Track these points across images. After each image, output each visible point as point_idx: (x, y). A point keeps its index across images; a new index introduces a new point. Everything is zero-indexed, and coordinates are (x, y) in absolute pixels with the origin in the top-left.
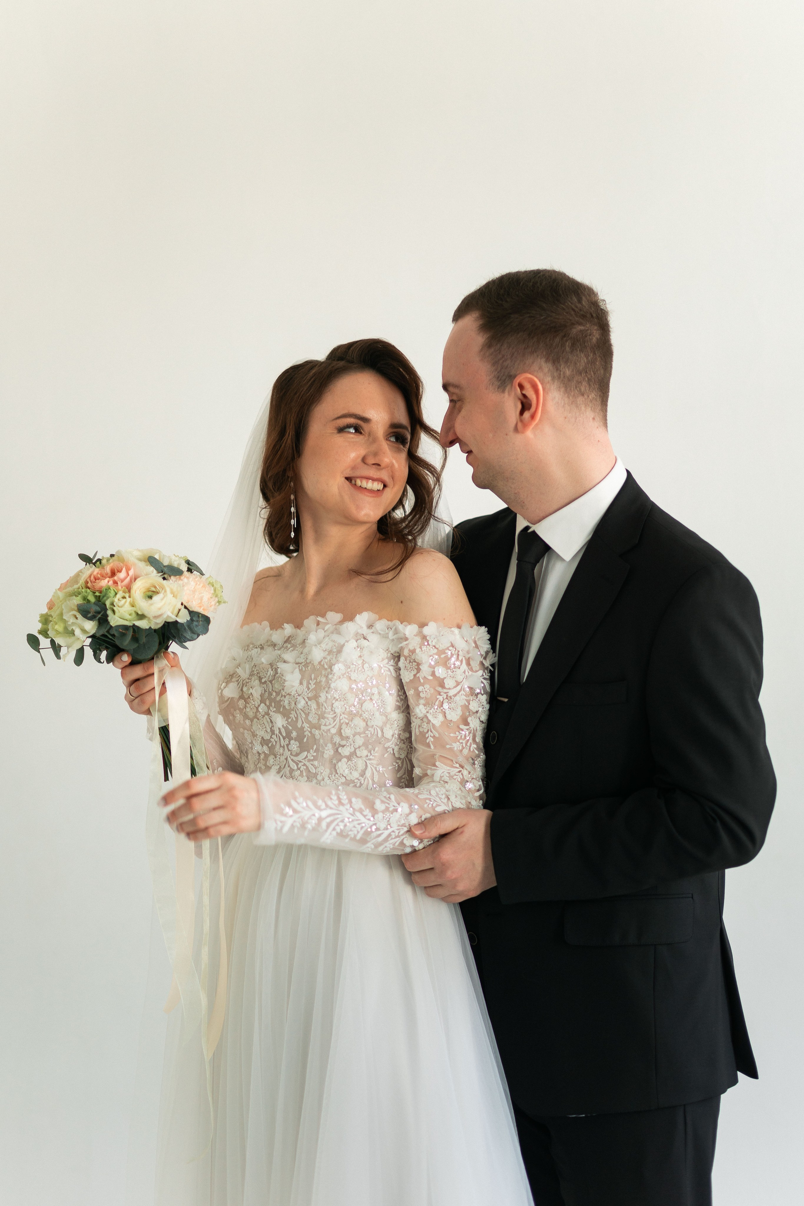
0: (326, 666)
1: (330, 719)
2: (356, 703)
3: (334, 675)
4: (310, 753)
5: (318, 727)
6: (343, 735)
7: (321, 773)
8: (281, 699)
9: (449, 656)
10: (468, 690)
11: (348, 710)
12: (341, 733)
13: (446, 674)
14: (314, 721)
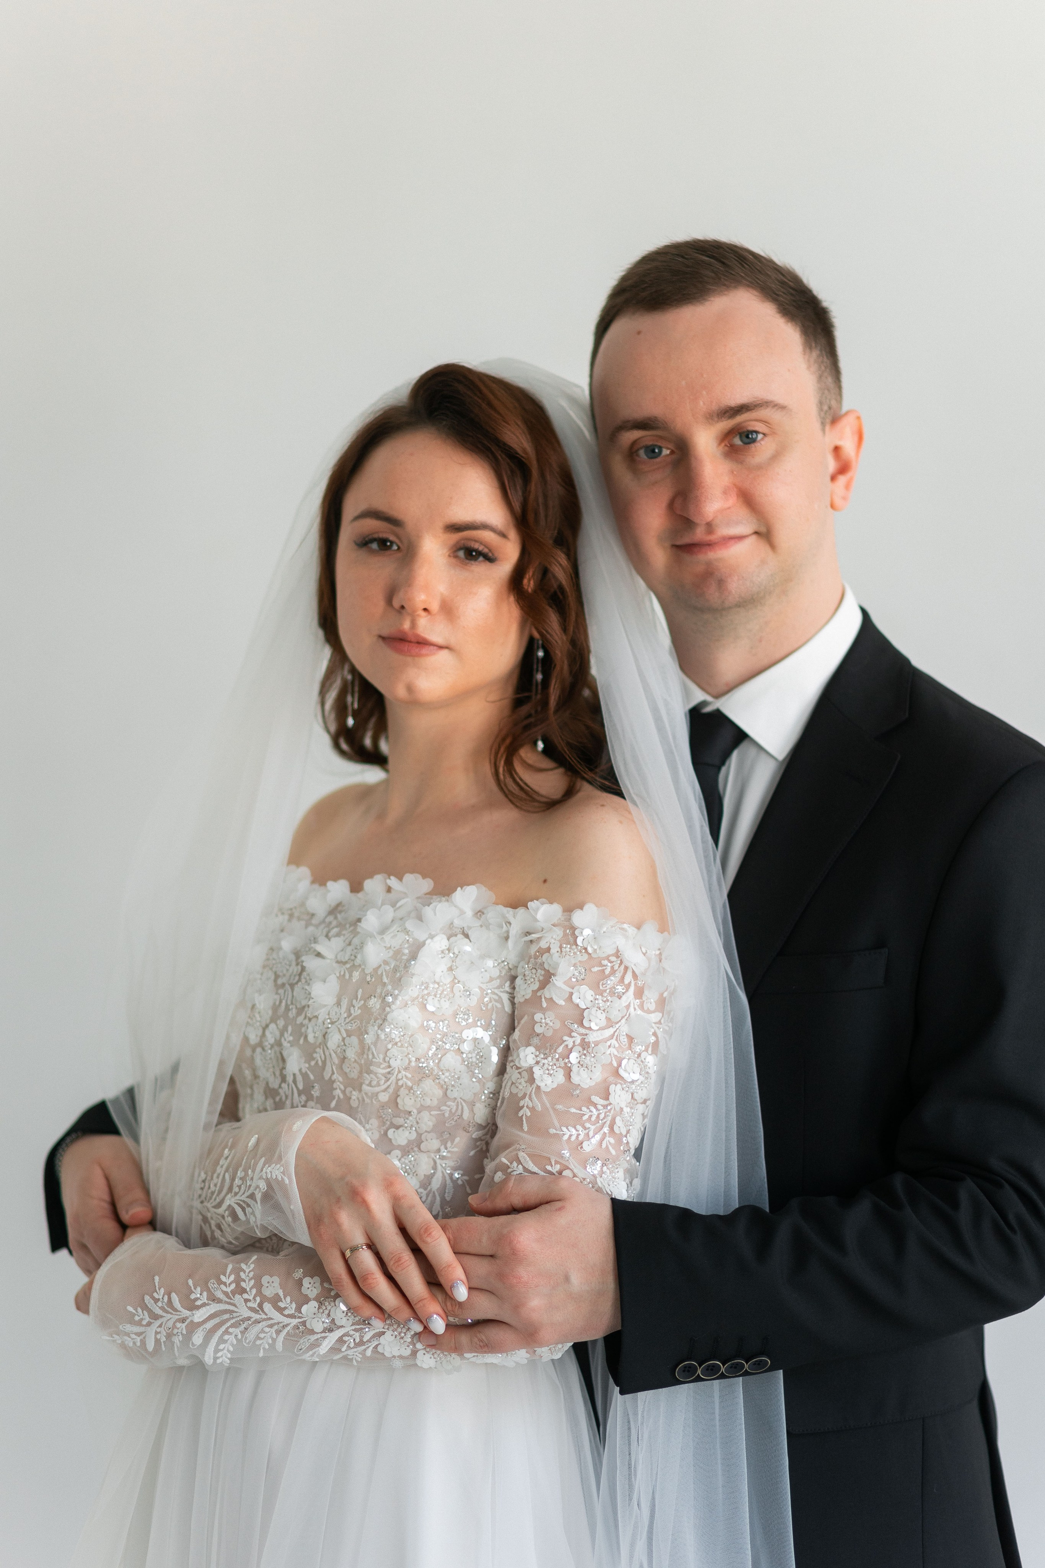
0: (386, 979)
1: (381, 1075)
5: (359, 1087)
6: (400, 1107)
8: (304, 1023)
9: (607, 971)
10: (624, 1039)
11: (413, 1064)
12: (397, 1104)
13: (591, 1001)
14: (354, 1074)
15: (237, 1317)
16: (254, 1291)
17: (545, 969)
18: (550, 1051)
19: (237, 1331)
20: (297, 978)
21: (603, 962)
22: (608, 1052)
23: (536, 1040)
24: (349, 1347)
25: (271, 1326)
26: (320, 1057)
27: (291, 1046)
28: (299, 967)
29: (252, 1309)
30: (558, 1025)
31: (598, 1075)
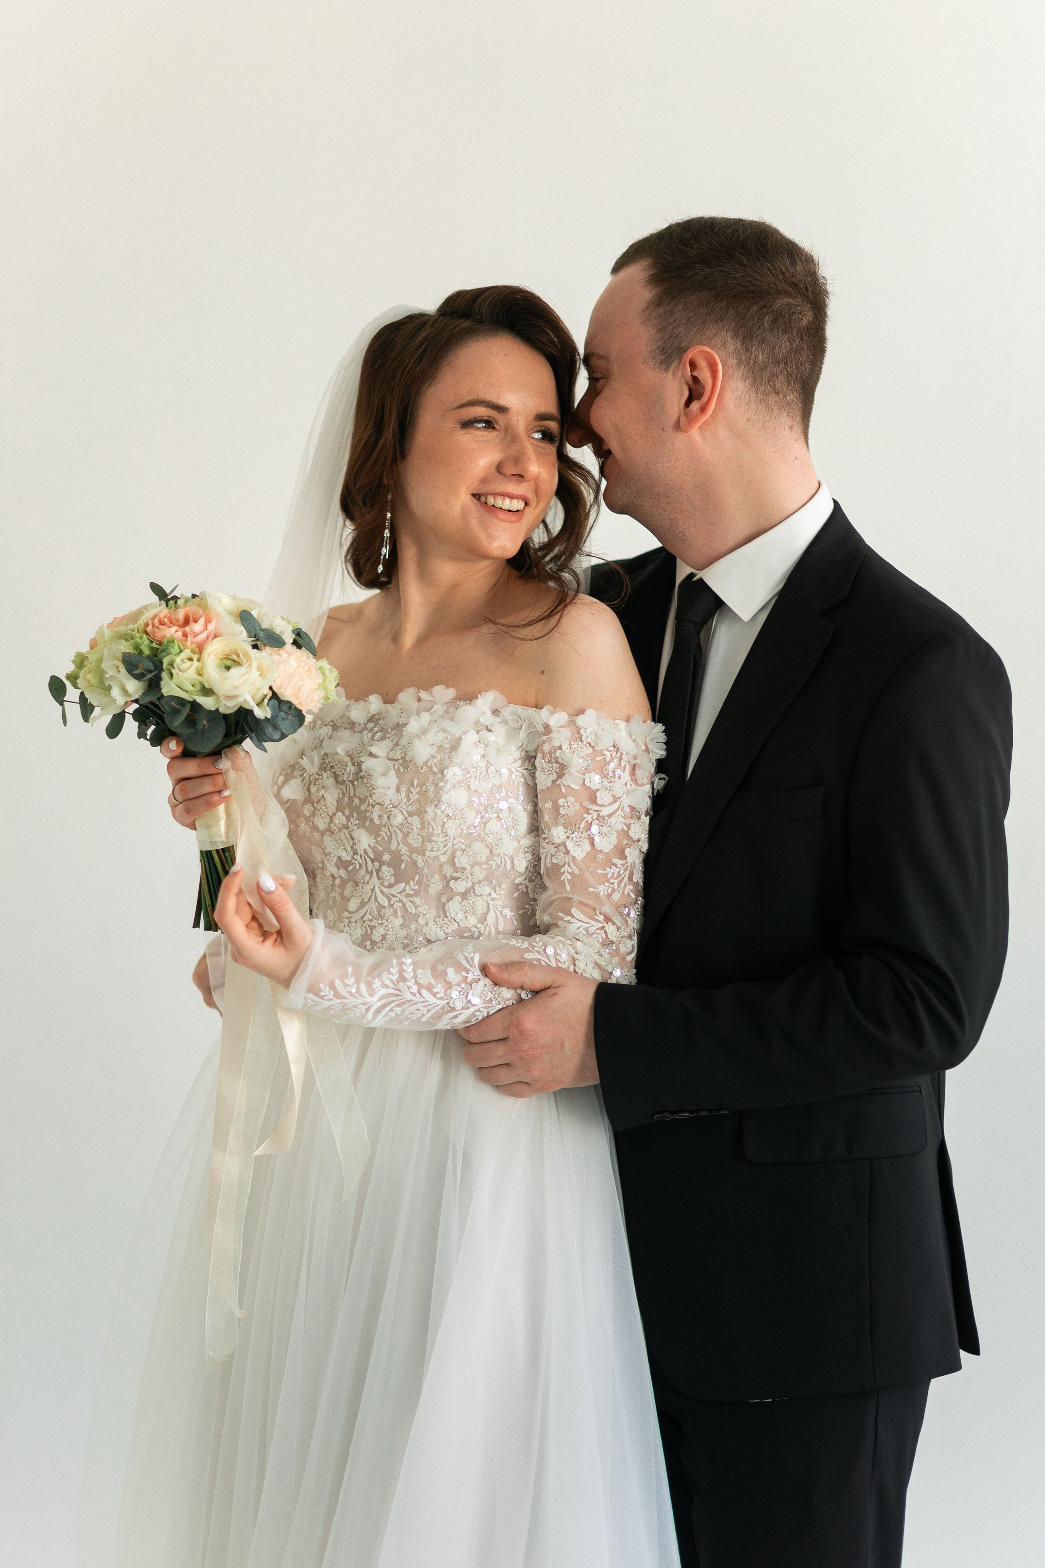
0: (435, 769)
1: (440, 843)
2: (477, 823)
3: (446, 783)
4: (410, 886)
5: (422, 853)
6: (457, 865)
7: (424, 915)
8: (368, 809)
9: (608, 759)
10: (627, 809)
11: (465, 832)
12: (454, 863)
14: (416, 844)
17: (559, 763)
18: (575, 827)
21: (604, 752)
23: (562, 821)
26: (386, 834)
27: (358, 828)
30: (577, 806)
31: (615, 840)
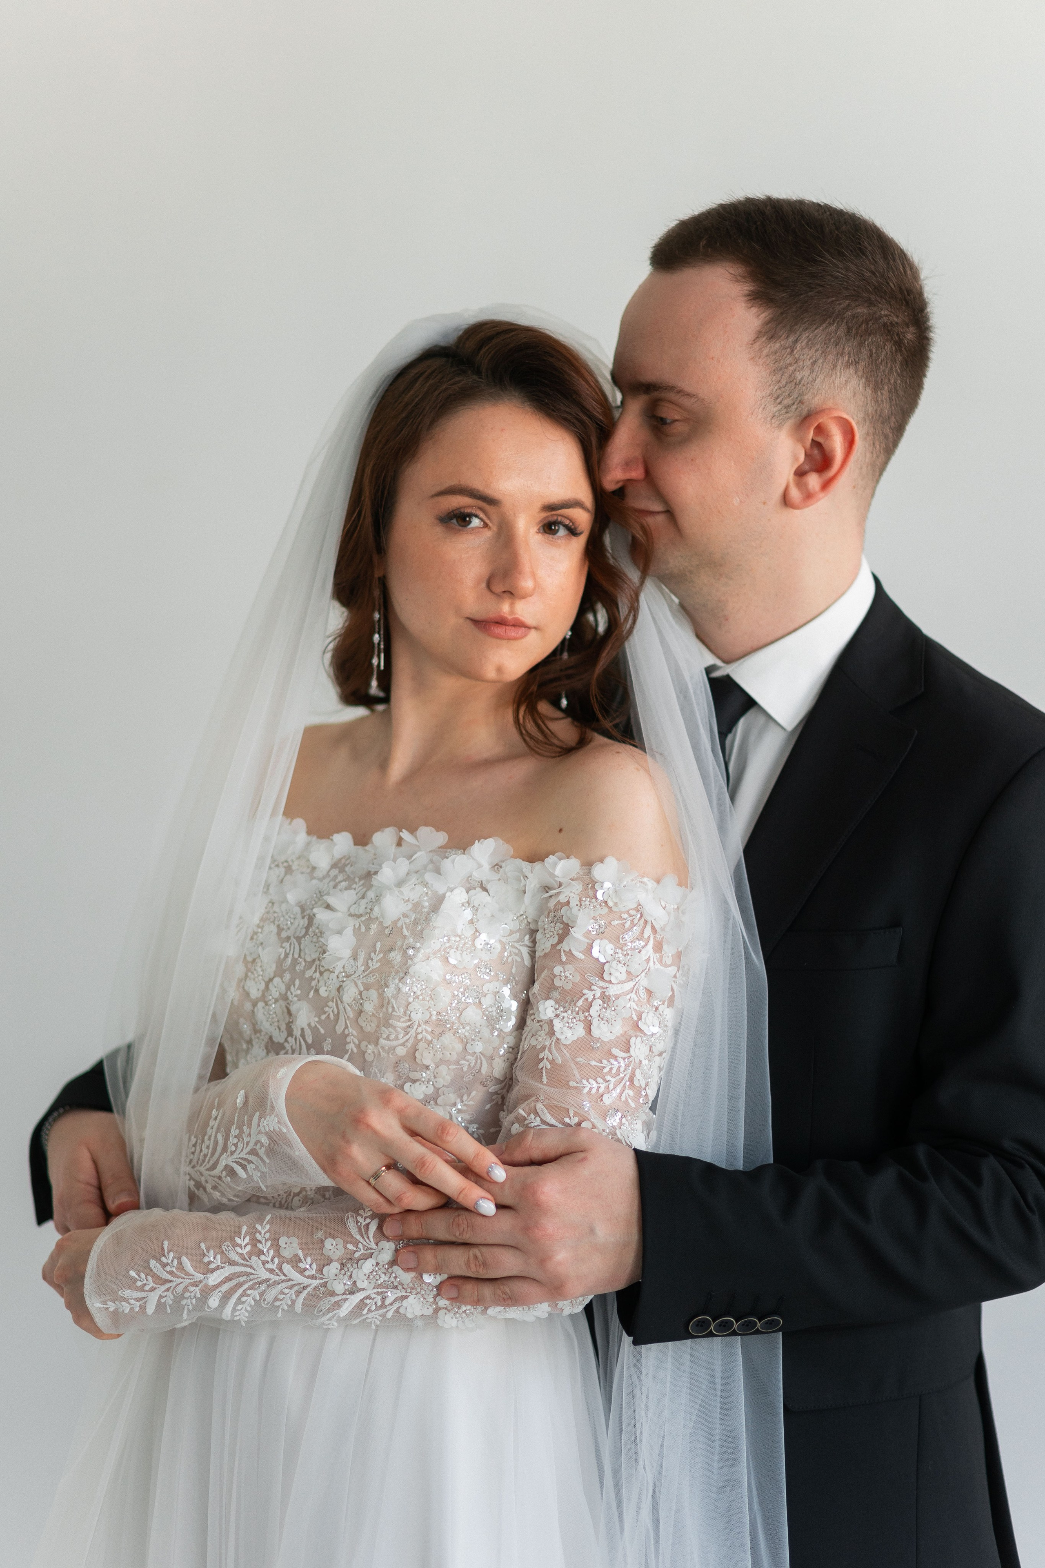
2: (451, 1008)
6: (418, 1060)
9: (627, 925)
10: (643, 994)
11: (434, 1018)
12: (415, 1058)
13: (611, 955)
14: (371, 1028)
15: (254, 1279)
16: (272, 1252)
17: (563, 923)
18: (570, 1005)
19: (255, 1294)
20: (304, 931)
21: (622, 915)
22: (629, 1006)
23: (556, 994)
24: (370, 1311)
25: (291, 1287)
26: (333, 1011)
27: (299, 1000)
28: (306, 921)
29: (272, 1271)
30: (577, 978)
31: (618, 1029)
